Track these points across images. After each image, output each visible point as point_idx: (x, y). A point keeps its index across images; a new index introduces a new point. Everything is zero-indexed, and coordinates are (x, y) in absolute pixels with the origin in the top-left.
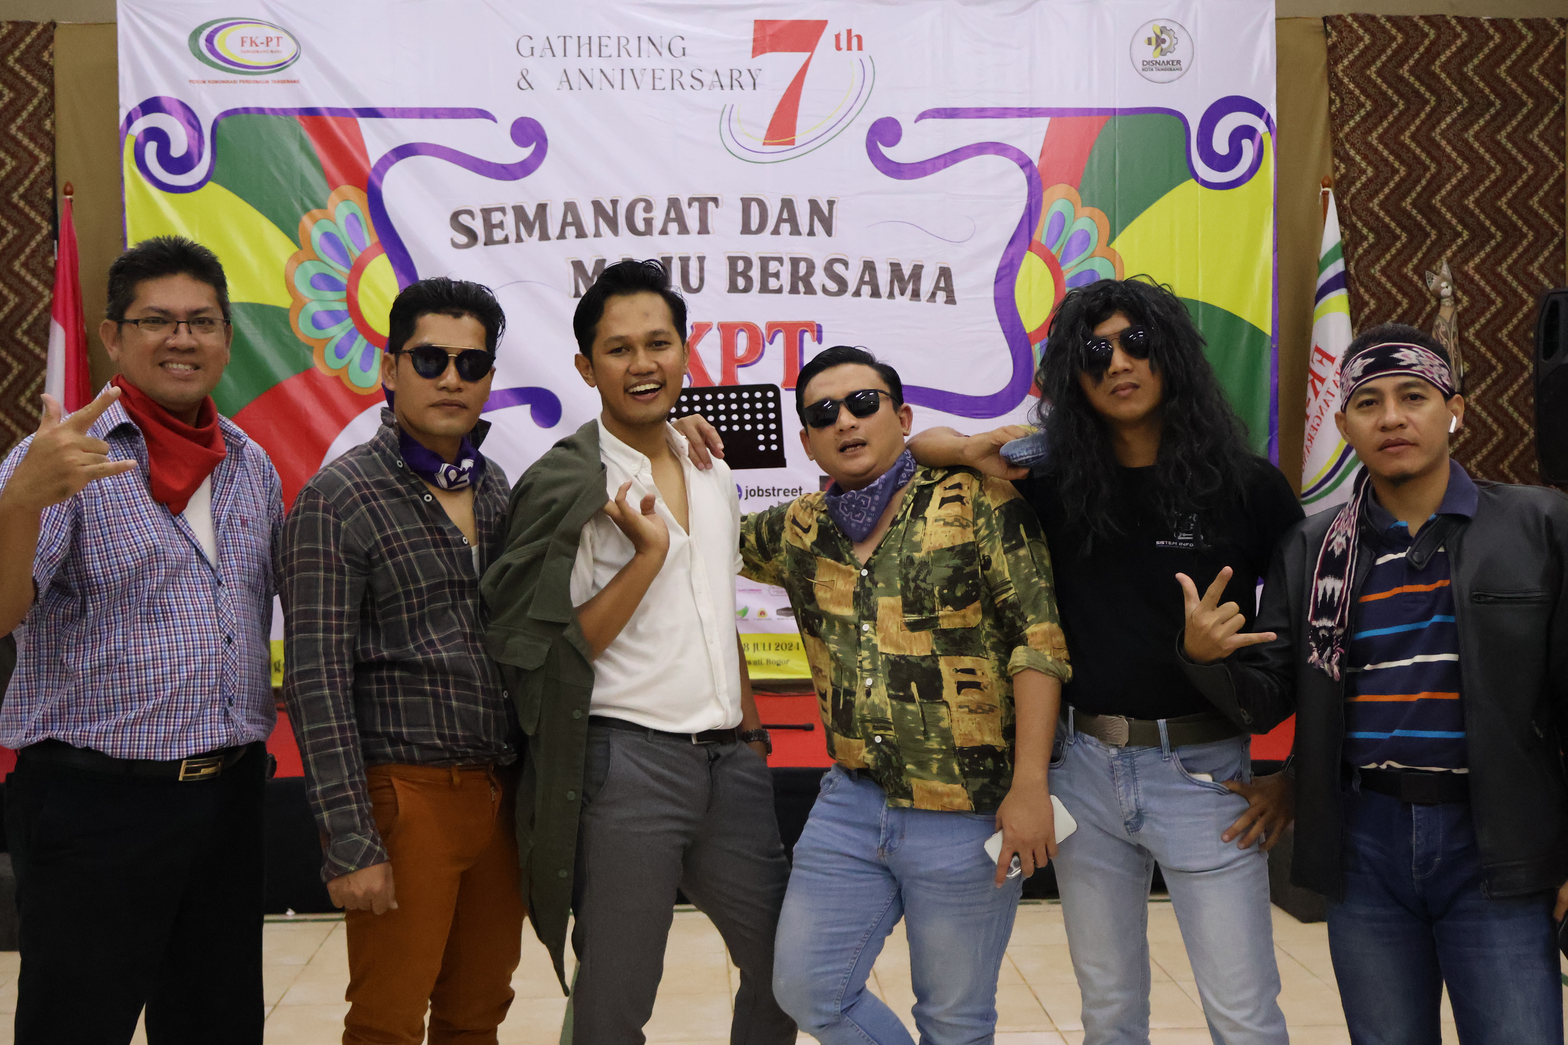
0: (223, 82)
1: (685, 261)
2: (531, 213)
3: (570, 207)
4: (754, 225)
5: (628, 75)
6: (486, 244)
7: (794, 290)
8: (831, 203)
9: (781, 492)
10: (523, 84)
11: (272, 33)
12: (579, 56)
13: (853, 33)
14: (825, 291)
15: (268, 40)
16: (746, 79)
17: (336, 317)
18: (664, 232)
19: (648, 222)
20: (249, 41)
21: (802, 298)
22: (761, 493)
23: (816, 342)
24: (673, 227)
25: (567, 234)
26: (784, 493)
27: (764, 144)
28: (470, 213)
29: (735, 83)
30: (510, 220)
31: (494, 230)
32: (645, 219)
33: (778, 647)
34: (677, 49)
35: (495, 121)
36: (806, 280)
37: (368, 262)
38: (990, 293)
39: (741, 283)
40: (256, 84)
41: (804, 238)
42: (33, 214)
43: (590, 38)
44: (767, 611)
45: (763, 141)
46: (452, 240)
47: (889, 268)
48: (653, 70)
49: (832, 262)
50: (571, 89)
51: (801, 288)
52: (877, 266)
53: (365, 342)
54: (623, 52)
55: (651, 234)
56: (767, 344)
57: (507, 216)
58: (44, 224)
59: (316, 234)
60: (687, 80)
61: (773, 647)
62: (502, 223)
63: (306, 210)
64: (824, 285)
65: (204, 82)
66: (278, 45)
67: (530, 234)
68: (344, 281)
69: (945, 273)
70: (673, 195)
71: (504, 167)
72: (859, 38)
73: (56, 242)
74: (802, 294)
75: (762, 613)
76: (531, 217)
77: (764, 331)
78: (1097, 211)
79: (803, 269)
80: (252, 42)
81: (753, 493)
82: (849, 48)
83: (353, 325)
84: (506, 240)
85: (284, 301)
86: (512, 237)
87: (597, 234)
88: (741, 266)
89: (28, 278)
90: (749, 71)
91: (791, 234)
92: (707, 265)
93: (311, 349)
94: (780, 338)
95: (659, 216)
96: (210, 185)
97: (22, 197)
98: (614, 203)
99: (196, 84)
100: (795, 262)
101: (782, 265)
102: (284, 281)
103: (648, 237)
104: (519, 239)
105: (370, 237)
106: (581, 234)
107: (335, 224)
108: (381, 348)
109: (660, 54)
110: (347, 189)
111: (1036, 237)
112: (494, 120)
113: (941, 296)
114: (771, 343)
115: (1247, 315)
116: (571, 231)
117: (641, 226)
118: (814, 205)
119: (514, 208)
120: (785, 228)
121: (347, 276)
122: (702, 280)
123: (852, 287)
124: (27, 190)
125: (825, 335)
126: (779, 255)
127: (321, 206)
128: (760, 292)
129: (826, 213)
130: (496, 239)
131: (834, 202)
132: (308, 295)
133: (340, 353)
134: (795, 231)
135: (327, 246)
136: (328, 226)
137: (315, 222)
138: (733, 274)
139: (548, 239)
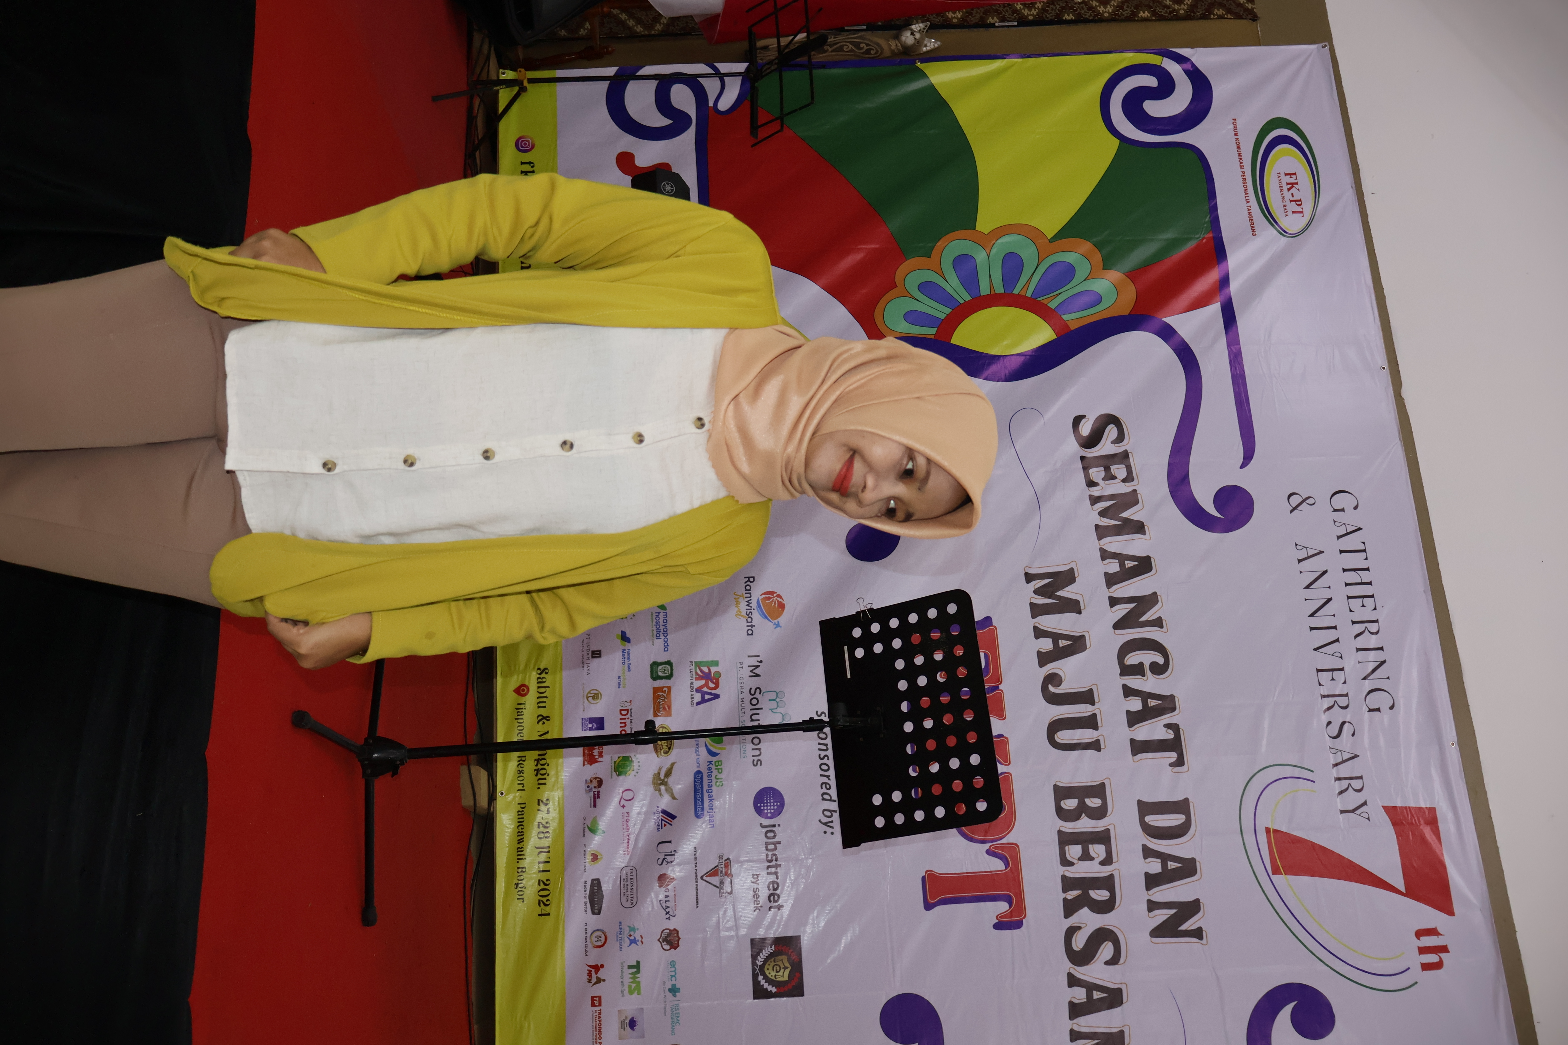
0: (1239, 154)
1: (1091, 722)
2: (1131, 514)
3: (1144, 565)
4: (1152, 820)
5: (1331, 635)
6: (1082, 459)
7: (1068, 884)
8: (1198, 934)
10: (1295, 500)
11: (1307, 207)
12: (1344, 570)
13: (1443, 955)
14: (1071, 932)
15: (1299, 202)
16: (1352, 800)
17: (970, 281)
18: (1128, 692)
19: (1138, 670)
20: (1292, 180)
21: (1058, 896)
22: (771, 847)
23: (996, 921)
24: (1136, 705)
25: (1108, 561)
27: (1268, 830)
28: (1120, 438)
29: (1345, 784)
30: (1118, 488)
31: (1102, 469)
32: (1141, 664)
33: (544, 885)
34: (1376, 700)
35: (1242, 467)
36: (1084, 901)
37: (1044, 318)
39: (1070, 804)
40: (1242, 189)
41: (1143, 895)
43: (1370, 583)
44: (597, 864)
45: (1272, 827)
46: (1083, 417)
47: (1116, 1030)
48: (1342, 669)
49: (1113, 938)
50: (1300, 561)
51: (1073, 894)
52: (1116, 1011)
53: (943, 316)
54: (1359, 628)
55: (1122, 674)
56: (987, 846)
57: (1123, 484)
59: (1071, 258)
60: (1338, 716)
61: (544, 877)
62: (1114, 478)
63: (1099, 246)
64: (1079, 928)
65: (1236, 134)
66: (1293, 212)
67: (1103, 513)
70: (1180, 702)
71: (1185, 478)
72: (1438, 965)
73: (1016, 23)
74: (1064, 895)
75: (595, 857)
76: (1125, 515)
77: (1004, 841)
79: (1100, 895)
80: (1292, 185)
81: (770, 835)
82: (1423, 950)
83: (962, 302)
84: (1091, 484)
85: (985, 222)
86: (1096, 492)
87: (1114, 602)
88: (1094, 803)
90: (1365, 803)
91: (1147, 875)
92: (1090, 754)
93: (928, 255)
94: (997, 865)
95: (1149, 683)
96: (1116, 142)
99: (1232, 126)
100: (1108, 883)
101: (1102, 863)
102: (1009, 223)
103: (1118, 670)
104: (1095, 500)
105: (1074, 319)
106: (1111, 580)
107: (1085, 280)
108: (938, 335)
109: (1365, 678)
110: (1130, 293)
112: (1243, 465)
114: (989, 852)
116: (1113, 566)
117: (1132, 659)
118: (1194, 908)
119: (1135, 493)
120: (1155, 866)
121: (1023, 293)
122: (1068, 748)
123: (1082, 973)
125: (1007, 933)
126: (1115, 859)
127: (1107, 264)
128: (1060, 832)
129: (1183, 927)
130: (1091, 471)
131: (1201, 938)
132: (994, 250)
133: (927, 288)
134: (1152, 881)
135: (1058, 268)
136: (1083, 269)
137: (1087, 257)
138: (1080, 792)
139: (1099, 538)
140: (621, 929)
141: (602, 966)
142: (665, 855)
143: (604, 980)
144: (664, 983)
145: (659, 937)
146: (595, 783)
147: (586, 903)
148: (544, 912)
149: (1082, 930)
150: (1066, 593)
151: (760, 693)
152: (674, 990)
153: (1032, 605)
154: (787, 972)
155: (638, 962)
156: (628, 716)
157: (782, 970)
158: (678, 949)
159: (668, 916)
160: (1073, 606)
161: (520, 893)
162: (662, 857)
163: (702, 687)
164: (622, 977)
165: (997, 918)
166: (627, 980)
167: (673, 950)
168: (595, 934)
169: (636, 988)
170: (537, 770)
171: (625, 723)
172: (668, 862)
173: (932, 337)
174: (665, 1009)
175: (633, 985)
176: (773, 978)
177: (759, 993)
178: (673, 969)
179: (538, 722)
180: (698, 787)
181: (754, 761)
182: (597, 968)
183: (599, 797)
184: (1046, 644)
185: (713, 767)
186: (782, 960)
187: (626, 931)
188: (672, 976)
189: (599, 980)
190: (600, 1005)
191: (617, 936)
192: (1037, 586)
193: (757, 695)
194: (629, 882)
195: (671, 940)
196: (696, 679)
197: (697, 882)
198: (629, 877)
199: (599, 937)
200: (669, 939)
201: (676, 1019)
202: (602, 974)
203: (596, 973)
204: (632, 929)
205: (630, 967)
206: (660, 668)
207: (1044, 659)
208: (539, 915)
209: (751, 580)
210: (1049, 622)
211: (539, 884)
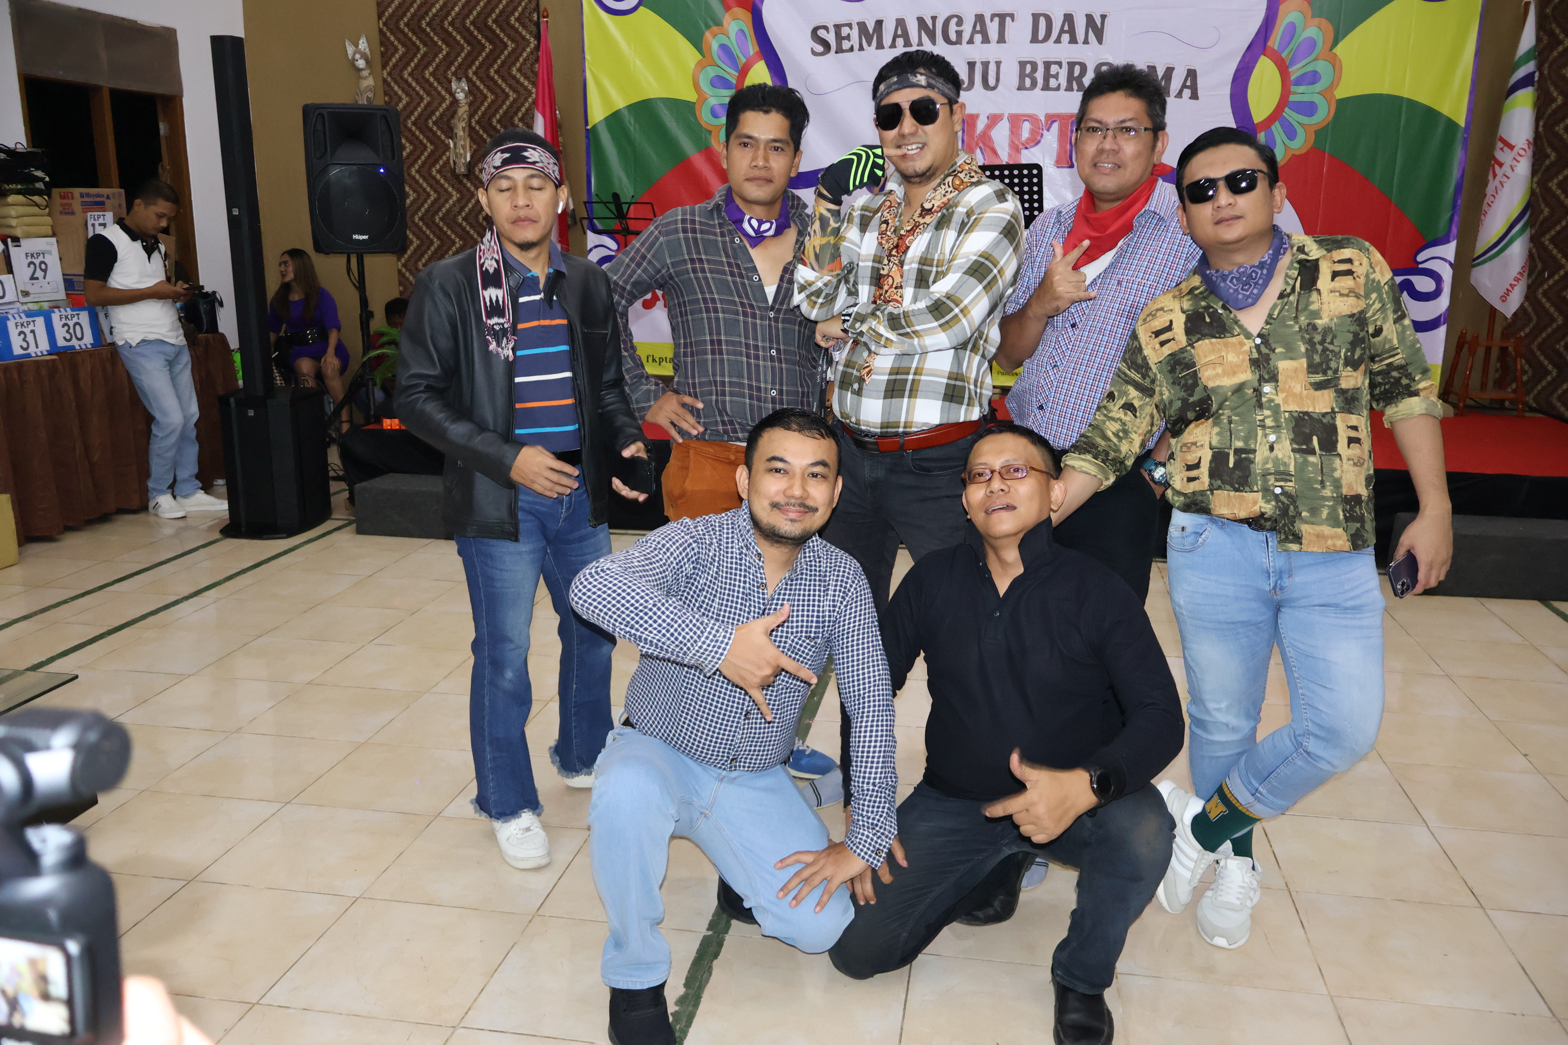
1: (985, 65)
2: (871, 27)
3: (900, 22)
4: (1041, 36)
6: (836, 52)
7: (1069, 88)
8: (1103, 17)
18: (971, 41)
19: (959, 34)
24: (978, 38)
25: (897, 45)
28: (826, 28)
30: (855, 33)
31: (843, 41)
32: (956, 32)
36: (1079, 80)
37: (752, 67)
38: (1227, 91)
39: (1028, 82)
41: (1080, 46)
42: (524, 33)
46: (812, 49)
51: (1075, 87)
55: (961, 44)
56: (1045, 131)
57: (853, 30)
58: (532, 40)
59: (715, 46)
62: (849, 35)
63: (708, 27)
67: (869, 44)
68: (734, 82)
69: (1192, 74)
70: (980, 12)
73: (539, 53)
76: (871, 31)
77: (1043, 121)
78: (1324, 22)
79: (1077, 70)
84: (851, 49)
85: (692, 97)
86: (856, 47)
88: (1028, 68)
89: (522, 79)
91: (1070, 42)
92: (1003, 67)
93: (710, 132)
94: (1055, 126)
95: (967, 28)
96: (641, 8)
97: (517, 20)
98: (934, 18)
100: (1071, 65)
101: (1061, 68)
102: (692, 82)
103: (958, 46)
104: (861, 48)
105: (752, 48)
107: (729, 38)
110: (738, 11)
111: (1270, 44)
113: (1187, 93)
114: (1048, 130)
115: (1445, 110)
116: (900, 42)
117: (953, 37)
118: (1090, 18)
119: (858, 23)
120: (1066, 37)
121: (736, 78)
122: (998, 80)
124: (520, 15)
126: (1059, 60)
127: (719, 24)
128: (1042, 89)
129: (1099, 25)
130: (844, 48)
131: (1106, 16)
132: (708, 92)
134: (1073, 40)
135: (722, 55)
136: (723, 39)
137: (714, 36)
138: (1022, 76)
139: (883, 48)
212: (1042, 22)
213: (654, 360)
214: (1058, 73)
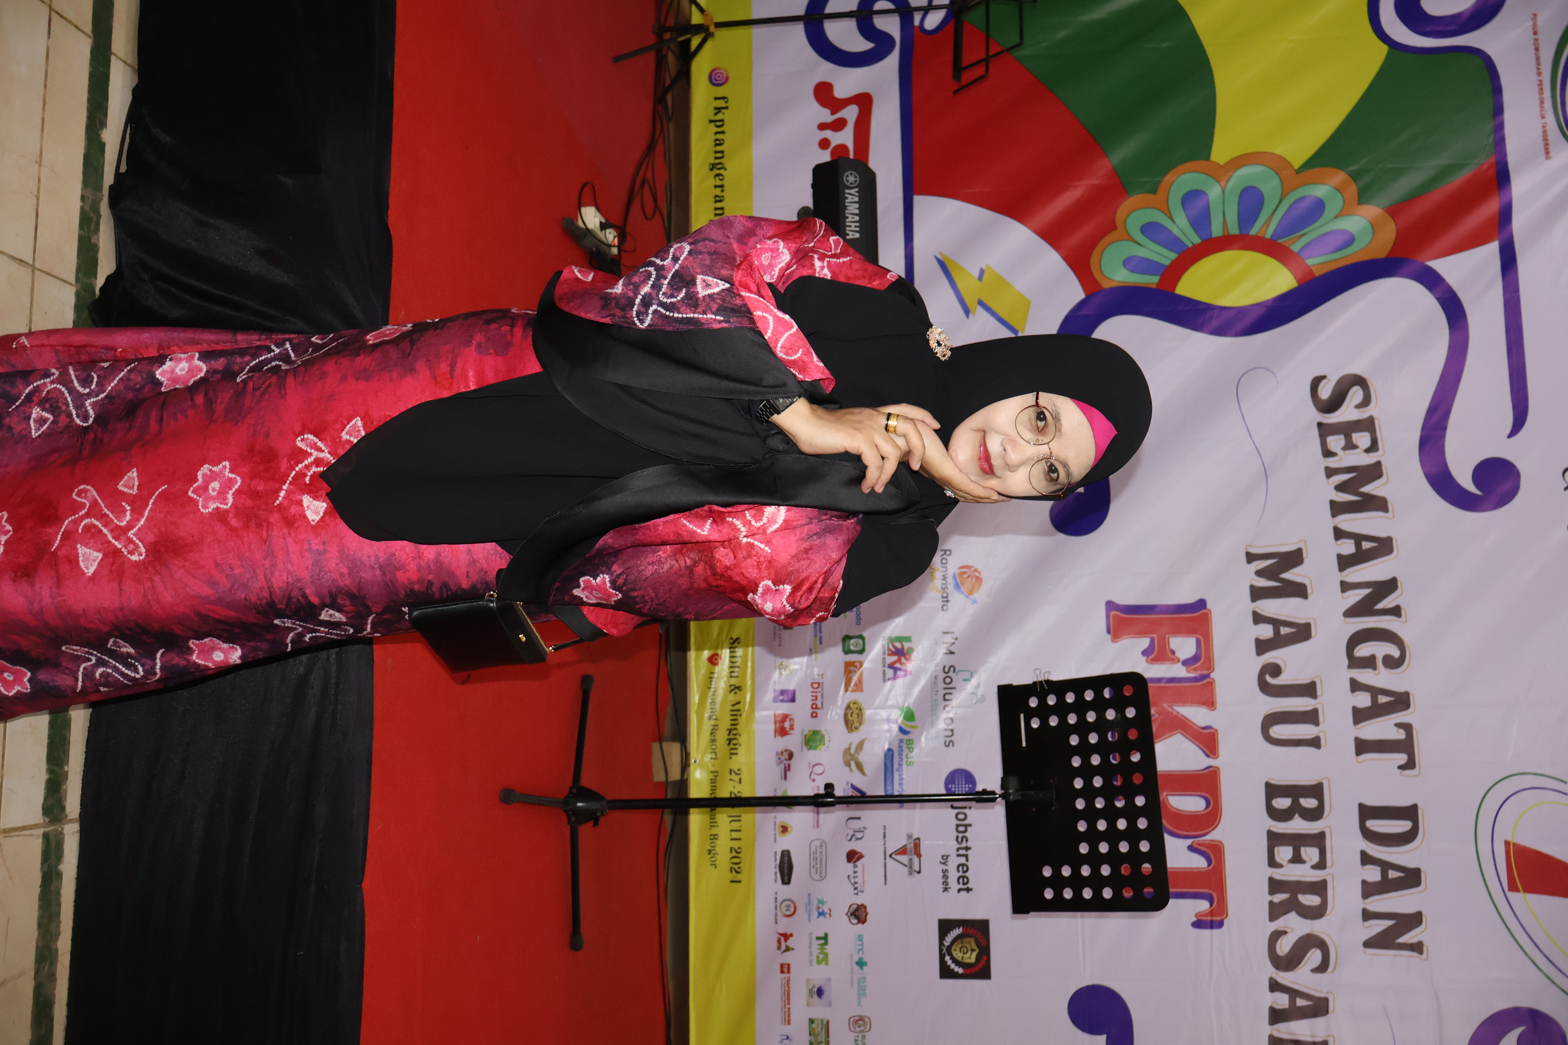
0: (1538, 58)
1: (1312, 717)
2: (1372, 489)
3: (1384, 546)
4: (1375, 825)
6: (1320, 425)
7: (1275, 886)
8: (1417, 948)
9: (962, 860)
14: (1276, 936)
17: (1200, 221)
18: (1356, 686)
19: (1369, 663)
21: (1264, 898)
22: (962, 829)
23: (1195, 919)
24: (1363, 700)
25: (1342, 541)
26: (963, 865)
27: (1507, 843)
28: (1366, 402)
30: (1359, 459)
31: (1342, 437)
32: (1373, 657)
33: (736, 853)
35: (1510, 436)
36: (1292, 905)
37: (1284, 263)
39: (1282, 803)
40: (1538, 102)
41: (1358, 903)
44: (787, 836)
45: (1512, 840)
46: (1324, 377)
47: (1319, 1039)
49: (1322, 945)
51: (1279, 898)
52: (1320, 1021)
53: (1167, 262)
55: (1350, 667)
56: (1189, 842)
57: (1365, 454)
59: (1320, 191)
61: (735, 844)
62: (1355, 447)
63: (1355, 177)
64: (1285, 933)
65: (1535, 33)
67: (1340, 488)
70: (1415, 701)
71: (1440, 447)
74: (1270, 898)
75: (785, 829)
76: (1366, 489)
77: (1208, 837)
79: (1310, 900)
81: (961, 816)
83: (1190, 245)
84: (1327, 453)
85: (1221, 152)
86: (1333, 463)
88: (1309, 803)
91: (1364, 882)
92: (1309, 752)
93: (1154, 191)
94: (1198, 862)
95: (1381, 678)
96: (1384, 48)
98: (1396, 611)
99: (1530, 23)
100: (1320, 888)
101: (1314, 867)
102: (1249, 151)
103: (1345, 662)
104: (1330, 472)
105: (1319, 263)
106: (1345, 562)
107: (1336, 217)
108: (1158, 284)
110: (1390, 231)
112: (1512, 434)
114: (1191, 848)
116: (1348, 547)
117: (1363, 650)
118: (1415, 920)
119: (1378, 464)
120: (1373, 874)
121: (1260, 235)
122: (1284, 743)
123: (1285, 978)
125: (1206, 933)
126: (1329, 863)
127: (1364, 197)
128: (1270, 832)
129: (1402, 940)
130: (1329, 439)
131: (1421, 952)
132: (1230, 184)
133: (1151, 230)
134: (1369, 889)
135: (1304, 204)
136: (1334, 205)
137: (1339, 189)
138: (1295, 791)
139: (1334, 515)
140: (809, 900)
141: (791, 935)
142: (855, 831)
143: (793, 949)
144: (852, 956)
145: (847, 911)
146: (786, 756)
147: (776, 873)
148: (735, 879)
149: (1288, 935)
150: (1292, 575)
151: (954, 672)
152: (861, 964)
153: (1252, 588)
154: (974, 954)
155: (826, 935)
156: (820, 689)
157: (969, 952)
158: (866, 924)
159: (856, 891)
160: (1299, 591)
161: (713, 859)
162: (851, 833)
163: (895, 662)
164: (810, 947)
165: (1196, 916)
166: (816, 951)
167: (860, 924)
168: (786, 903)
169: (824, 959)
170: (730, 740)
171: (816, 696)
172: (857, 839)
173: (1154, 286)
174: (852, 978)
175: (821, 956)
176: (960, 959)
177: (946, 973)
178: (860, 943)
179: (731, 692)
180: (889, 764)
181: (945, 741)
182: (786, 936)
183: (789, 769)
184: (1266, 631)
185: (904, 746)
186: (970, 943)
187: (815, 903)
188: (859, 950)
189: (788, 949)
190: (789, 972)
191: (806, 908)
192: (1259, 567)
193: (951, 674)
194: (818, 855)
195: (859, 914)
196: (889, 655)
197: (885, 859)
198: (819, 850)
199: (788, 906)
200: (857, 913)
201: (862, 991)
202: (791, 942)
203: (786, 941)
204: (821, 902)
205: (818, 938)
206: (852, 641)
207: (1262, 646)
208: (732, 882)
209: (948, 553)
210: (1269, 607)
211: (731, 851)
212: (1402, 826)
213: (718, 110)
214: (1303, 862)
